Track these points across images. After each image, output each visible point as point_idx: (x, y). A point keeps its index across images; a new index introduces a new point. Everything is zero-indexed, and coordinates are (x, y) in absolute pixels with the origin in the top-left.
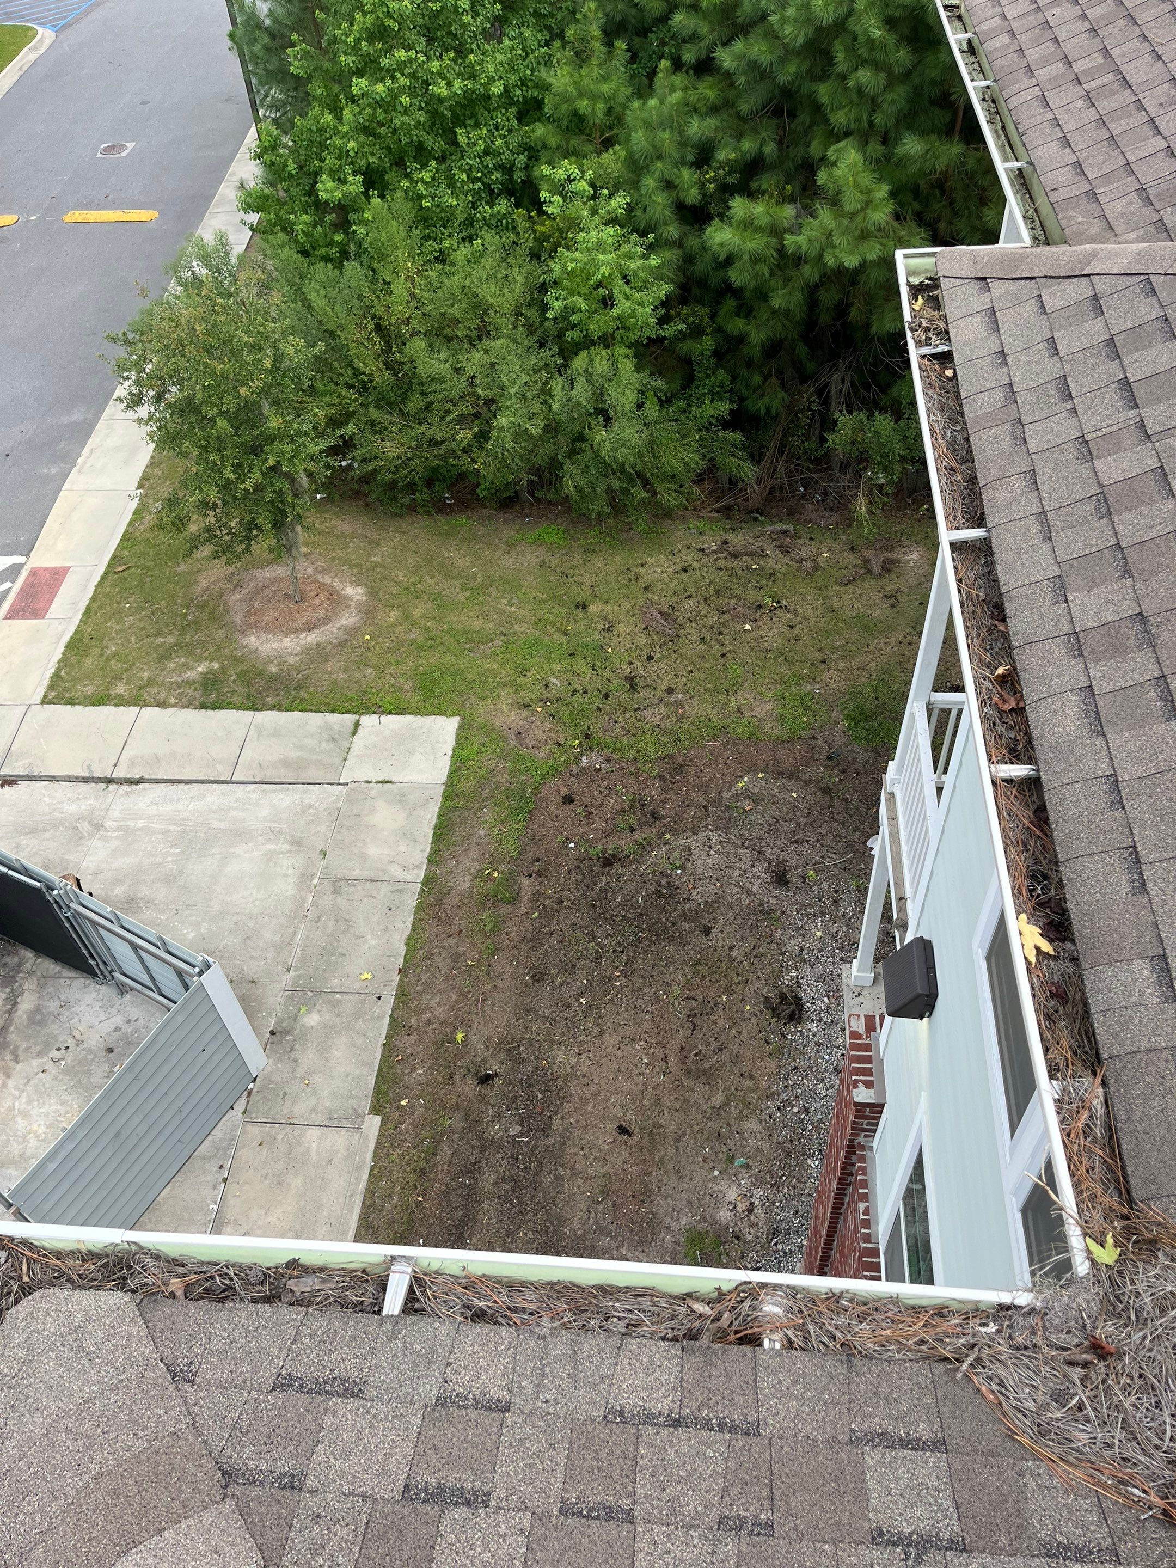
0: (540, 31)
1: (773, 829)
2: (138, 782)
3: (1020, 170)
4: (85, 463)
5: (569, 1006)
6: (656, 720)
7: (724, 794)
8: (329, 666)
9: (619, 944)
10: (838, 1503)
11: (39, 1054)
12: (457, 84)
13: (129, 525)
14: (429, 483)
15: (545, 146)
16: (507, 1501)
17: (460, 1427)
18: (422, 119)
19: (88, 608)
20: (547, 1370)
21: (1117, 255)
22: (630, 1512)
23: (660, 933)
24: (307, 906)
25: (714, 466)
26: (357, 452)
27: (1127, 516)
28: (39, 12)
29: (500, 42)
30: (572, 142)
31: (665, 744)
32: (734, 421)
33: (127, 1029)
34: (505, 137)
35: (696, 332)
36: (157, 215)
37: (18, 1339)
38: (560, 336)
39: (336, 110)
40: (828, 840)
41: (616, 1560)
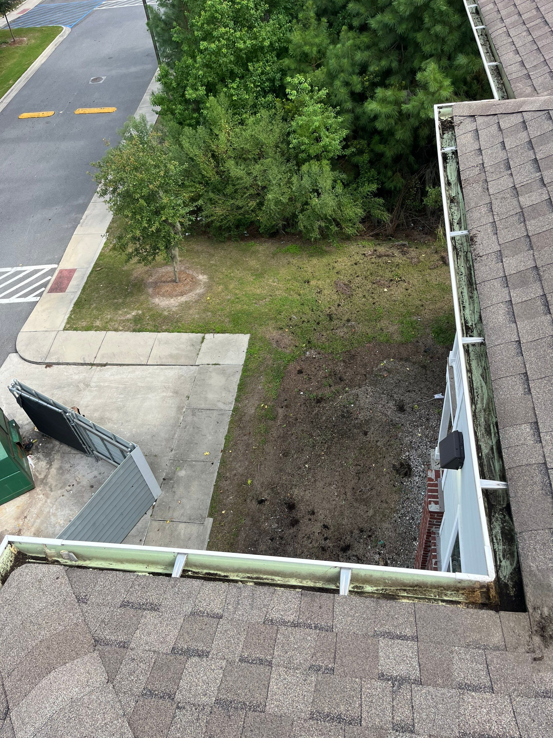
0: (287, 16)
1: (397, 384)
2: (105, 365)
3: (497, 66)
4: (84, 222)
5: (300, 468)
6: (342, 334)
7: (374, 369)
8: (191, 312)
9: (324, 439)
10: (365, 661)
11: (61, 488)
12: (248, 42)
13: (103, 249)
14: (237, 227)
15: (289, 69)
16: (217, 655)
17: (199, 624)
18: (232, 59)
19: (84, 287)
20: (240, 602)
21: (535, 101)
22: (270, 662)
23: (343, 435)
24: (180, 421)
25: (370, 215)
26: (203, 213)
27: (533, 222)
28: (64, 20)
29: (268, 22)
30: (302, 66)
31: (346, 346)
32: (380, 193)
33: (100, 477)
34: (271, 65)
35: (360, 152)
36: (116, 109)
37: (14, 584)
38: (296, 156)
39: (194, 57)
40: (424, 390)
41: (262, 681)
